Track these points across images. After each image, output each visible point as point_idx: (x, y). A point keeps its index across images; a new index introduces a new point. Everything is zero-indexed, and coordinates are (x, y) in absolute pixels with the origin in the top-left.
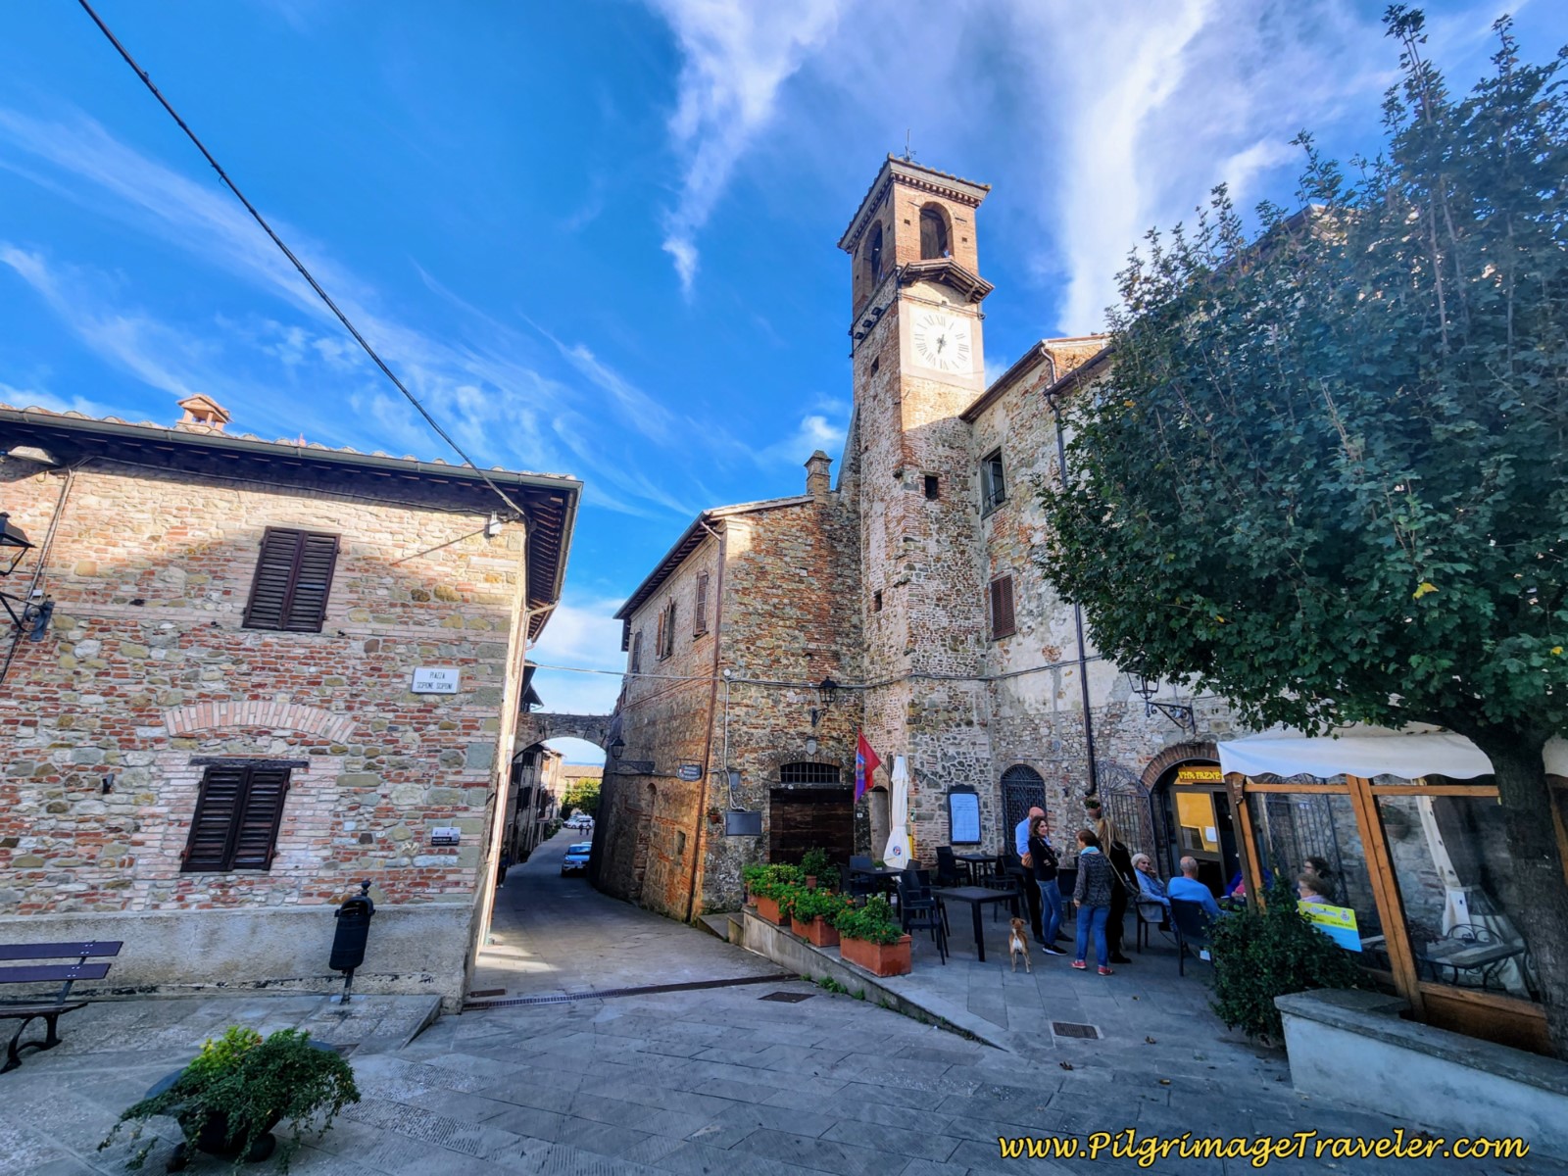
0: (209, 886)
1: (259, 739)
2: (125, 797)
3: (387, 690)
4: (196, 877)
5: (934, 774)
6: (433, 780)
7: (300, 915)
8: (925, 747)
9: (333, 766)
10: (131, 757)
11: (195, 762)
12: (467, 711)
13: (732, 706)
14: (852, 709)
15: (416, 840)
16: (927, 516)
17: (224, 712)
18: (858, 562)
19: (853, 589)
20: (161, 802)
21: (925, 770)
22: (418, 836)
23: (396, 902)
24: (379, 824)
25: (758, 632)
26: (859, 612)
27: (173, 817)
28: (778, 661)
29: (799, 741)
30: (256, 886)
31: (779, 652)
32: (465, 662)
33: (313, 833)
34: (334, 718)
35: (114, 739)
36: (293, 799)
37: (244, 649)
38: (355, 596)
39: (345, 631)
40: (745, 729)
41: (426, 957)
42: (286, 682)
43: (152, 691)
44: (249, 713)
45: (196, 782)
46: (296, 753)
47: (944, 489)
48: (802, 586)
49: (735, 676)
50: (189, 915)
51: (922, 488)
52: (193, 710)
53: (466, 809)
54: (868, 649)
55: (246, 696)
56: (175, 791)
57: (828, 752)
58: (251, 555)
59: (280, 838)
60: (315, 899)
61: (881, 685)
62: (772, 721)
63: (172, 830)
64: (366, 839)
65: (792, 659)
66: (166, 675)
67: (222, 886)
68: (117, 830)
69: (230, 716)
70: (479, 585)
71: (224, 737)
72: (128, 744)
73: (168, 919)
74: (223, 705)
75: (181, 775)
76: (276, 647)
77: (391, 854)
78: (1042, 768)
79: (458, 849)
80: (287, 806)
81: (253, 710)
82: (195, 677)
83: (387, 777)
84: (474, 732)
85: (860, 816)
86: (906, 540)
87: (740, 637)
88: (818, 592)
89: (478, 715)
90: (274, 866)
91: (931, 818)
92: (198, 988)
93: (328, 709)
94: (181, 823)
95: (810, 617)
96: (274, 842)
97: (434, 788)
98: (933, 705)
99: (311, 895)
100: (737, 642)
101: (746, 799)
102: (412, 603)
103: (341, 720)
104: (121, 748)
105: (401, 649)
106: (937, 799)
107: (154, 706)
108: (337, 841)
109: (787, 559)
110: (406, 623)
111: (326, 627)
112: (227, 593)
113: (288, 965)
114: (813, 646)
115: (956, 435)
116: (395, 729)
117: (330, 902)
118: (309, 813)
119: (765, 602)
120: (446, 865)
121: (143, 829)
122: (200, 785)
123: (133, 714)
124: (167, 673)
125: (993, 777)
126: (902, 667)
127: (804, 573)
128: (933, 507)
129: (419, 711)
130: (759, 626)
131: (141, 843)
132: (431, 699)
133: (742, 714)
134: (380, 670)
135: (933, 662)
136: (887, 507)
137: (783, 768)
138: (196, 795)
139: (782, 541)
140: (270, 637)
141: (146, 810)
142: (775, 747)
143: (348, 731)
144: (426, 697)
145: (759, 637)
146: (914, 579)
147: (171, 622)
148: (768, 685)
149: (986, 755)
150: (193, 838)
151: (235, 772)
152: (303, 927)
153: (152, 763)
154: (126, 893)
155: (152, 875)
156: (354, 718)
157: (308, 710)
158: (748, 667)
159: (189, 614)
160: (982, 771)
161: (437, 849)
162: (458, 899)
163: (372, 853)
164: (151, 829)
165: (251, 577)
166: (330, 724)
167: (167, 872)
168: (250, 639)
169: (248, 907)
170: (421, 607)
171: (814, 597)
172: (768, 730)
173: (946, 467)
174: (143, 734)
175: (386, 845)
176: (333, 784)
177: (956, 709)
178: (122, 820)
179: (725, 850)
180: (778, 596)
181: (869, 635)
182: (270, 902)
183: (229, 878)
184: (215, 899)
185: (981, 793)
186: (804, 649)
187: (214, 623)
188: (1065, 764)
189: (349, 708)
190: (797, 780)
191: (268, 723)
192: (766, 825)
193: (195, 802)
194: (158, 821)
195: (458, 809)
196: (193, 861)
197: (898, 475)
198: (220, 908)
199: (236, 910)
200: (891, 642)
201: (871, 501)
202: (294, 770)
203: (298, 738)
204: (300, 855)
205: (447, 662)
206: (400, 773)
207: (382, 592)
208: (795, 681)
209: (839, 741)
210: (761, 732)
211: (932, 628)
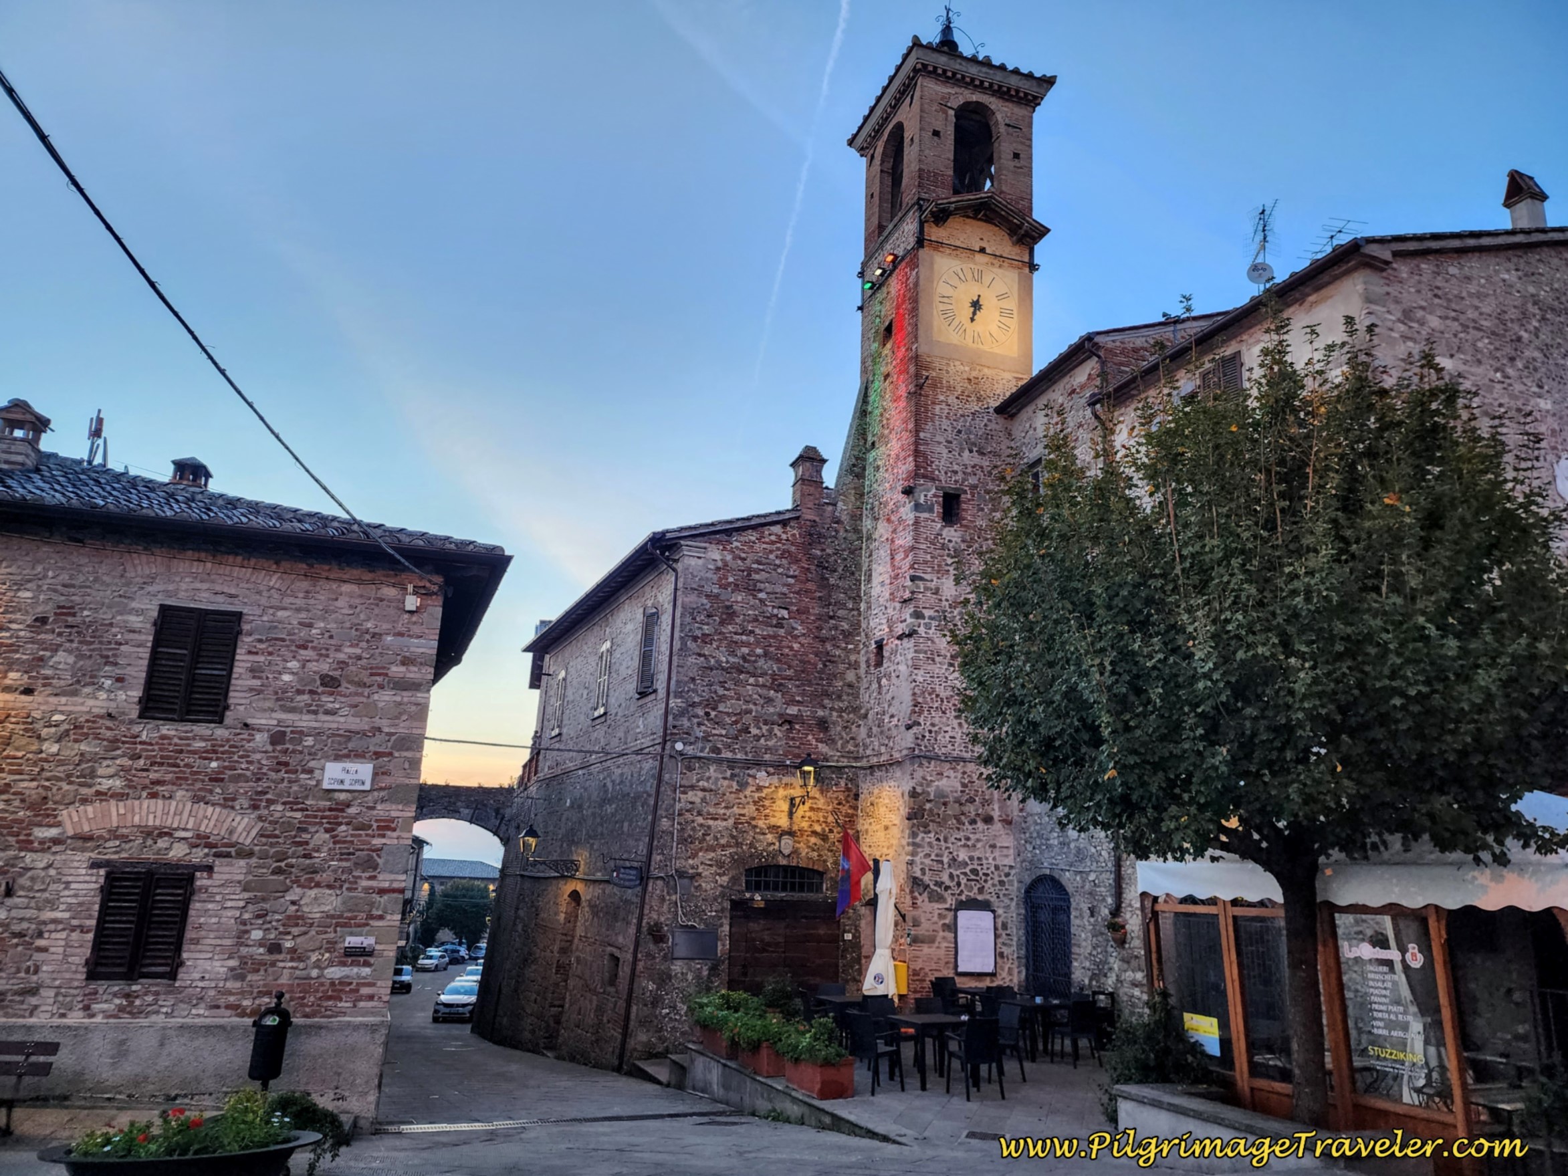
0: (115, 995)
1: (159, 841)
2: (26, 900)
3: (295, 788)
4: (101, 986)
5: (939, 884)
6: (346, 885)
7: (208, 1029)
8: (927, 850)
9: (237, 869)
10: (29, 857)
11: (95, 865)
12: (381, 810)
13: (685, 789)
14: (842, 797)
15: (328, 950)
16: (943, 547)
17: (122, 811)
18: (857, 599)
19: (848, 635)
20: (62, 907)
21: (926, 879)
22: (331, 946)
23: (306, 1016)
24: (289, 933)
25: (721, 692)
26: (855, 666)
27: (75, 922)
28: (746, 730)
29: (770, 837)
30: (162, 997)
31: (747, 719)
32: (378, 755)
33: (219, 942)
34: (238, 818)
35: (12, 839)
36: (198, 905)
37: (141, 743)
38: (258, 682)
39: (249, 721)
40: (700, 820)
41: (339, 1074)
42: (186, 779)
43: (46, 788)
44: (148, 812)
45: (97, 886)
46: (198, 856)
47: (968, 511)
48: (782, 632)
49: (690, 750)
50: (97, 1026)
51: (938, 509)
52: (90, 809)
53: (381, 918)
54: (865, 716)
55: (144, 794)
56: (76, 896)
57: (806, 852)
58: (143, 637)
59: (185, 947)
60: (222, 1011)
61: (880, 766)
62: (736, 810)
63: (75, 935)
64: (275, 948)
65: (765, 728)
66: (60, 771)
67: (127, 996)
68: (21, 935)
69: (129, 816)
70: (394, 669)
71: (125, 839)
72: (26, 845)
73: (77, 1029)
74: (121, 804)
75: (81, 879)
76: (176, 740)
77: (301, 965)
78: (1069, 880)
79: (372, 960)
80: (192, 913)
81: (152, 809)
82: (92, 774)
83: (297, 881)
84: (389, 833)
85: (848, 937)
86: (913, 579)
87: (697, 699)
88: (802, 639)
89: (394, 814)
90: (180, 976)
91: (931, 940)
92: (109, 1099)
93: (233, 808)
94: (83, 930)
95: (789, 673)
96: (178, 949)
97: (346, 893)
98: (941, 794)
99: (218, 1007)
100: (693, 705)
101: (698, 913)
102: (320, 690)
103: (246, 820)
104: (21, 850)
105: (309, 741)
106: (941, 916)
107: (50, 805)
108: (244, 951)
109: (762, 595)
110: (315, 713)
111: (229, 717)
112: (120, 680)
113: (197, 1079)
114: (793, 710)
115: (988, 436)
116: (305, 830)
117: (238, 1015)
118: (214, 920)
119: (733, 653)
120: (359, 976)
121: (46, 935)
122: (102, 889)
123: (28, 813)
124: (61, 769)
125: (1015, 888)
126: (904, 744)
127: (785, 613)
128: (952, 534)
129: (331, 810)
130: (722, 684)
131: (44, 950)
132: (343, 796)
133: (698, 800)
134: (286, 764)
135: (943, 739)
136: (894, 531)
137: (749, 872)
138: (98, 899)
139: (757, 571)
140: (167, 729)
141: (48, 915)
142: (738, 844)
143: (254, 833)
144: (337, 795)
145: (722, 699)
146: (922, 630)
147: (62, 713)
148: (732, 763)
149: (1009, 861)
150: (97, 945)
151: (137, 877)
152: (212, 1040)
153: (50, 866)
154: (34, 1001)
155: (57, 983)
156: (260, 818)
157: (210, 809)
158: (706, 739)
159: (82, 704)
160: (1002, 883)
161: (350, 960)
162: (373, 1014)
163: (281, 964)
164: (54, 935)
165: (146, 662)
166: (235, 824)
167: (72, 979)
168: (147, 732)
169: (154, 1018)
170: (332, 694)
171: (796, 646)
172: (731, 821)
173: (972, 480)
174: (41, 835)
175: (296, 955)
176: (238, 890)
177: (971, 800)
178: (25, 925)
179: (670, 977)
180: (748, 644)
181: (867, 698)
182: (175, 1014)
183: (134, 988)
184: (121, 1009)
185: (1000, 911)
186: (780, 715)
187: (109, 715)
188: (1092, 877)
189: (255, 807)
190: (767, 888)
191: (168, 823)
192: (723, 947)
193: (97, 907)
194: (60, 927)
195: (372, 917)
196: (97, 970)
197: (908, 492)
198: (126, 1019)
199: (143, 1022)
200: (892, 710)
201: (876, 519)
202: (198, 874)
203: (201, 840)
204: (207, 965)
205: (358, 755)
206: (311, 877)
207: (287, 678)
208: (767, 757)
209: (824, 837)
210: (721, 824)
211: (943, 695)
